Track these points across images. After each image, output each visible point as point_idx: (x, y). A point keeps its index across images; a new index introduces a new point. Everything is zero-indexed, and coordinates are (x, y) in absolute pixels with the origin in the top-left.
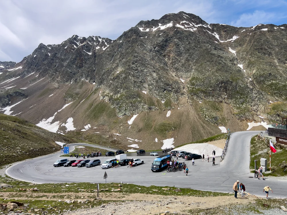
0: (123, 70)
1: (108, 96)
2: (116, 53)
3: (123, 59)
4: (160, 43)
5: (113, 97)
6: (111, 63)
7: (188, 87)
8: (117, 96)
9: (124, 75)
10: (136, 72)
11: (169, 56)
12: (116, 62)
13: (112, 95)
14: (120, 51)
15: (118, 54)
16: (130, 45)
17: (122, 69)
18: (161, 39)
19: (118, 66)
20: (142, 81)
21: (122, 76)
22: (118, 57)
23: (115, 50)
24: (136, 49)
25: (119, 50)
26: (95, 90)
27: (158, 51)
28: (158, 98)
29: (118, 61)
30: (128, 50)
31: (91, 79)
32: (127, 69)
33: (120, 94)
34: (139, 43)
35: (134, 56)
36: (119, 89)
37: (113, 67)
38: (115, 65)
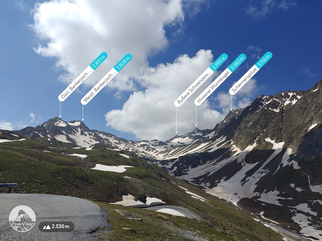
0: (319, 124)
2: (309, 105)
3: (319, 111)
5: (305, 160)
6: (303, 118)
8: (311, 159)
12: (310, 116)
14: (315, 102)
15: (312, 105)
19: (312, 120)
22: (313, 109)
23: (309, 102)
29: (312, 114)
31: (277, 139)
33: (315, 155)
37: (306, 122)
38: (308, 119)
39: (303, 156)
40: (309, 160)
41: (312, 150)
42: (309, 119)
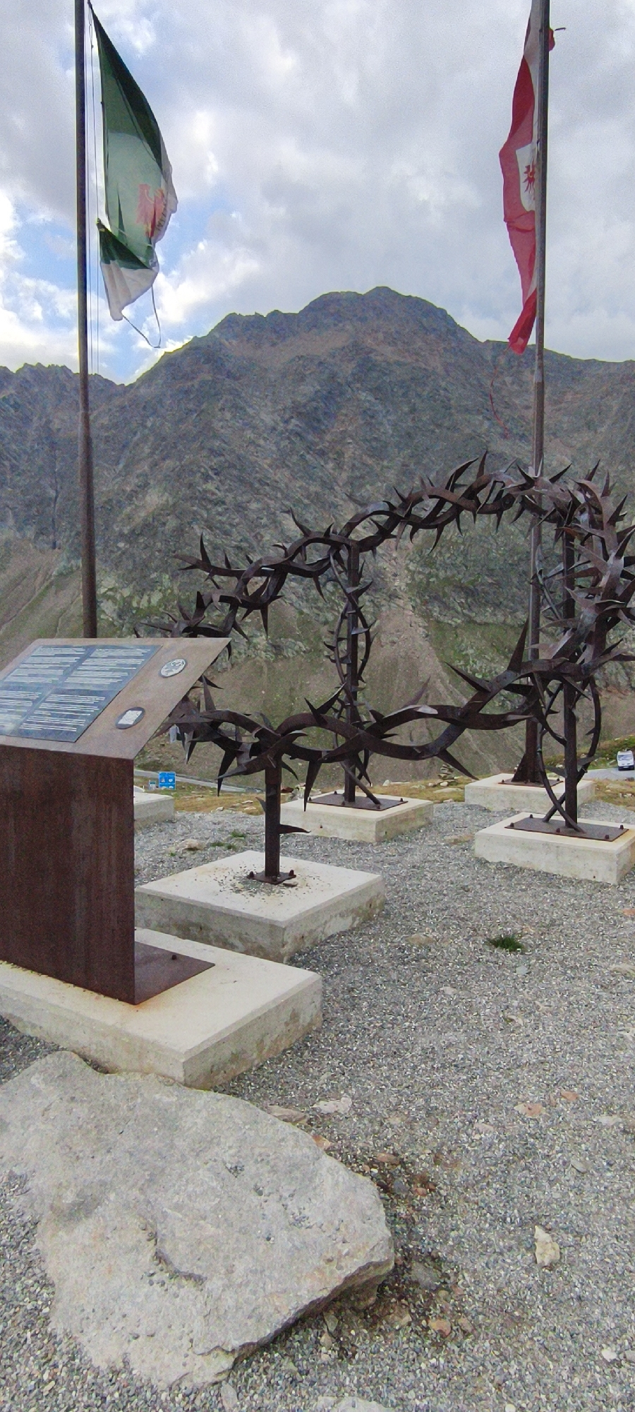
0: (167, 501)
1: (113, 599)
2: (135, 434)
3: (164, 459)
4: (305, 406)
5: (135, 604)
6: (120, 475)
7: (413, 573)
8: (149, 602)
9: (172, 523)
10: (220, 509)
11: (340, 454)
12: (139, 472)
13: (131, 597)
14: (152, 429)
15: (145, 438)
16: (191, 406)
17: (165, 498)
18: (308, 389)
19: (145, 486)
20: (244, 545)
21: (164, 524)
22: (147, 450)
23: (134, 425)
24: (217, 425)
25: (149, 424)
26: (61, 574)
27: (298, 434)
28: (305, 611)
29: (146, 468)
30: (183, 427)
31: (41, 532)
32: (185, 499)
33: (160, 591)
34: (226, 401)
35: (212, 451)
36: (154, 575)
37: (129, 489)
38: (134, 481)
39: (127, 592)
40: (144, 603)
41: (152, 576)
42: (137, 481)
